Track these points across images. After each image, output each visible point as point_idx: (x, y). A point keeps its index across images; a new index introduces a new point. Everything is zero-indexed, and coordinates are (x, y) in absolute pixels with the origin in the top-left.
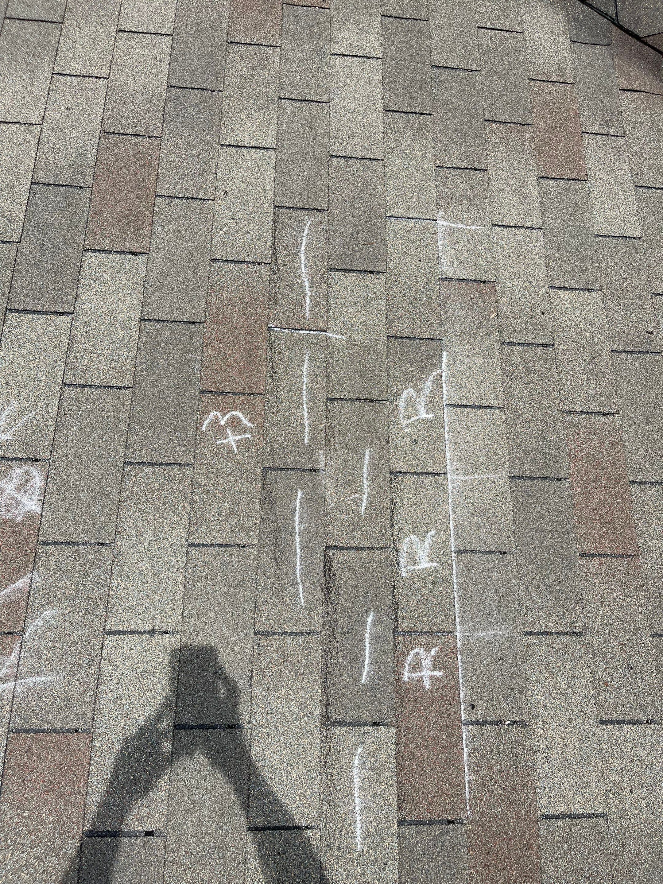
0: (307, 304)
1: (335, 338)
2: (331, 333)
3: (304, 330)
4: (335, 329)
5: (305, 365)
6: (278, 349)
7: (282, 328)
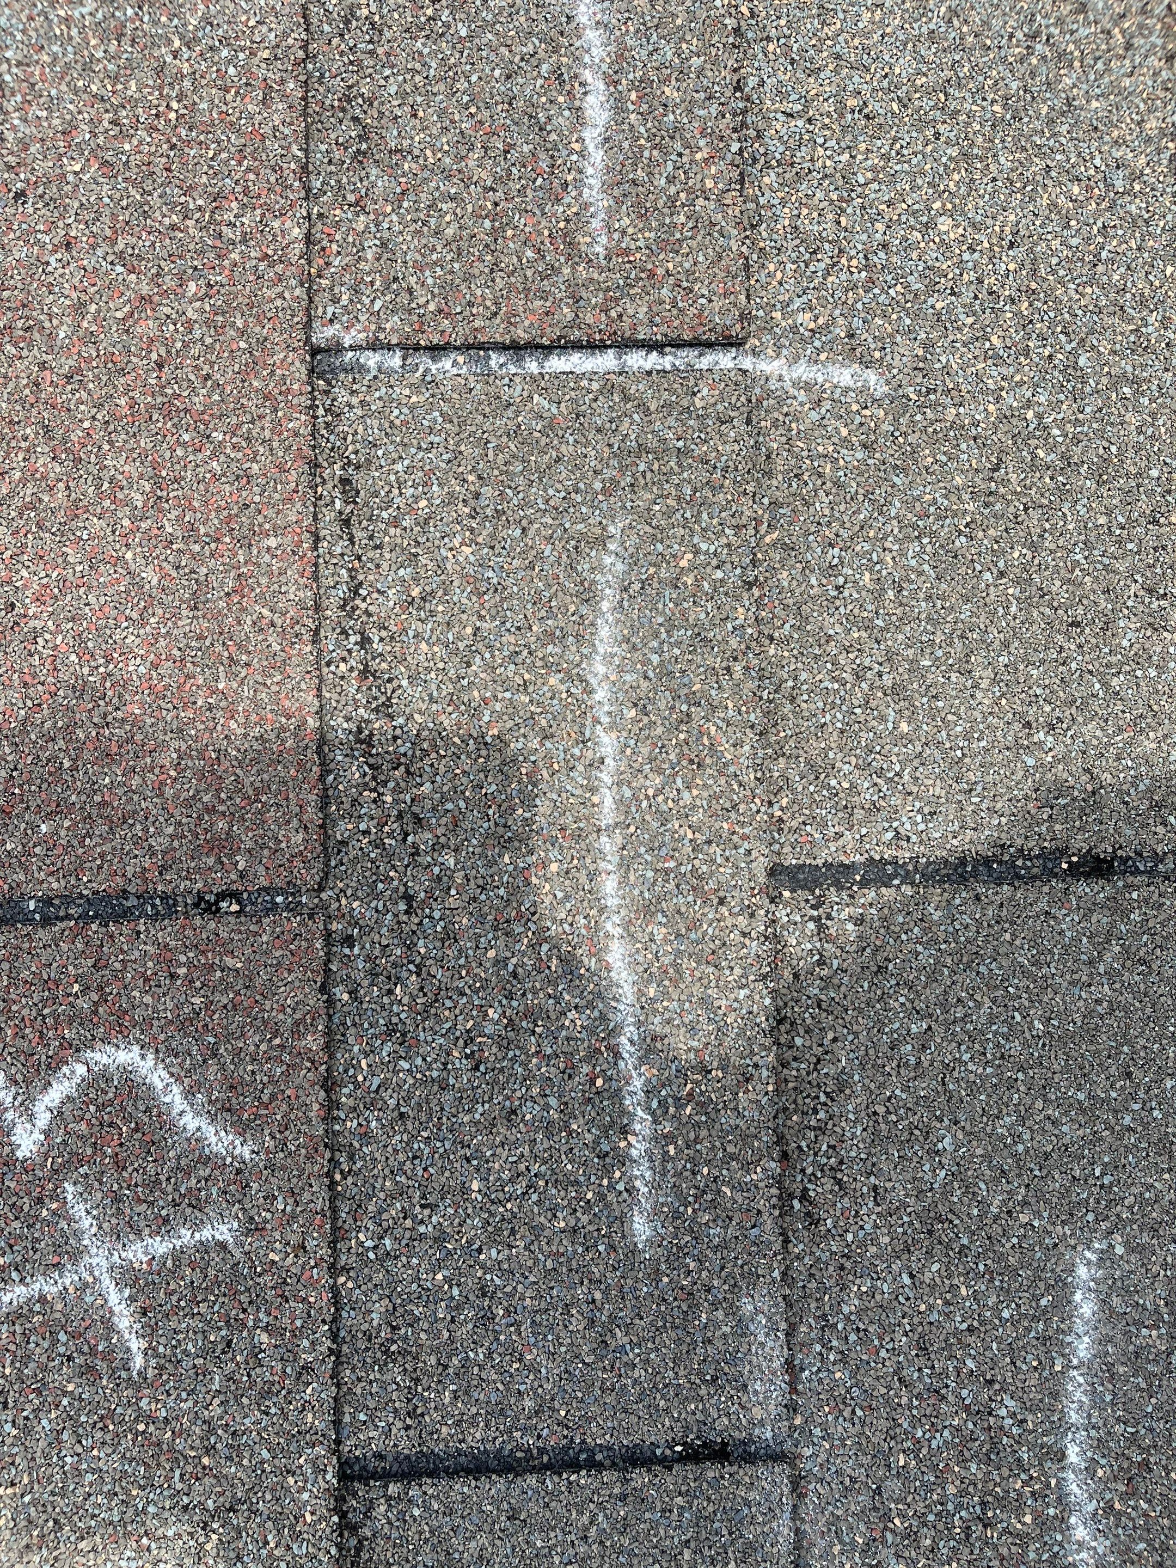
0: (591, 136)
1: (808, 387)
2: (778, 348)
3: (577, 346)
4: (804, 318)
5: (604, 632)
6: (395, 522)
7: (417, 348)
